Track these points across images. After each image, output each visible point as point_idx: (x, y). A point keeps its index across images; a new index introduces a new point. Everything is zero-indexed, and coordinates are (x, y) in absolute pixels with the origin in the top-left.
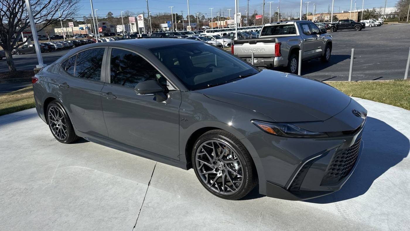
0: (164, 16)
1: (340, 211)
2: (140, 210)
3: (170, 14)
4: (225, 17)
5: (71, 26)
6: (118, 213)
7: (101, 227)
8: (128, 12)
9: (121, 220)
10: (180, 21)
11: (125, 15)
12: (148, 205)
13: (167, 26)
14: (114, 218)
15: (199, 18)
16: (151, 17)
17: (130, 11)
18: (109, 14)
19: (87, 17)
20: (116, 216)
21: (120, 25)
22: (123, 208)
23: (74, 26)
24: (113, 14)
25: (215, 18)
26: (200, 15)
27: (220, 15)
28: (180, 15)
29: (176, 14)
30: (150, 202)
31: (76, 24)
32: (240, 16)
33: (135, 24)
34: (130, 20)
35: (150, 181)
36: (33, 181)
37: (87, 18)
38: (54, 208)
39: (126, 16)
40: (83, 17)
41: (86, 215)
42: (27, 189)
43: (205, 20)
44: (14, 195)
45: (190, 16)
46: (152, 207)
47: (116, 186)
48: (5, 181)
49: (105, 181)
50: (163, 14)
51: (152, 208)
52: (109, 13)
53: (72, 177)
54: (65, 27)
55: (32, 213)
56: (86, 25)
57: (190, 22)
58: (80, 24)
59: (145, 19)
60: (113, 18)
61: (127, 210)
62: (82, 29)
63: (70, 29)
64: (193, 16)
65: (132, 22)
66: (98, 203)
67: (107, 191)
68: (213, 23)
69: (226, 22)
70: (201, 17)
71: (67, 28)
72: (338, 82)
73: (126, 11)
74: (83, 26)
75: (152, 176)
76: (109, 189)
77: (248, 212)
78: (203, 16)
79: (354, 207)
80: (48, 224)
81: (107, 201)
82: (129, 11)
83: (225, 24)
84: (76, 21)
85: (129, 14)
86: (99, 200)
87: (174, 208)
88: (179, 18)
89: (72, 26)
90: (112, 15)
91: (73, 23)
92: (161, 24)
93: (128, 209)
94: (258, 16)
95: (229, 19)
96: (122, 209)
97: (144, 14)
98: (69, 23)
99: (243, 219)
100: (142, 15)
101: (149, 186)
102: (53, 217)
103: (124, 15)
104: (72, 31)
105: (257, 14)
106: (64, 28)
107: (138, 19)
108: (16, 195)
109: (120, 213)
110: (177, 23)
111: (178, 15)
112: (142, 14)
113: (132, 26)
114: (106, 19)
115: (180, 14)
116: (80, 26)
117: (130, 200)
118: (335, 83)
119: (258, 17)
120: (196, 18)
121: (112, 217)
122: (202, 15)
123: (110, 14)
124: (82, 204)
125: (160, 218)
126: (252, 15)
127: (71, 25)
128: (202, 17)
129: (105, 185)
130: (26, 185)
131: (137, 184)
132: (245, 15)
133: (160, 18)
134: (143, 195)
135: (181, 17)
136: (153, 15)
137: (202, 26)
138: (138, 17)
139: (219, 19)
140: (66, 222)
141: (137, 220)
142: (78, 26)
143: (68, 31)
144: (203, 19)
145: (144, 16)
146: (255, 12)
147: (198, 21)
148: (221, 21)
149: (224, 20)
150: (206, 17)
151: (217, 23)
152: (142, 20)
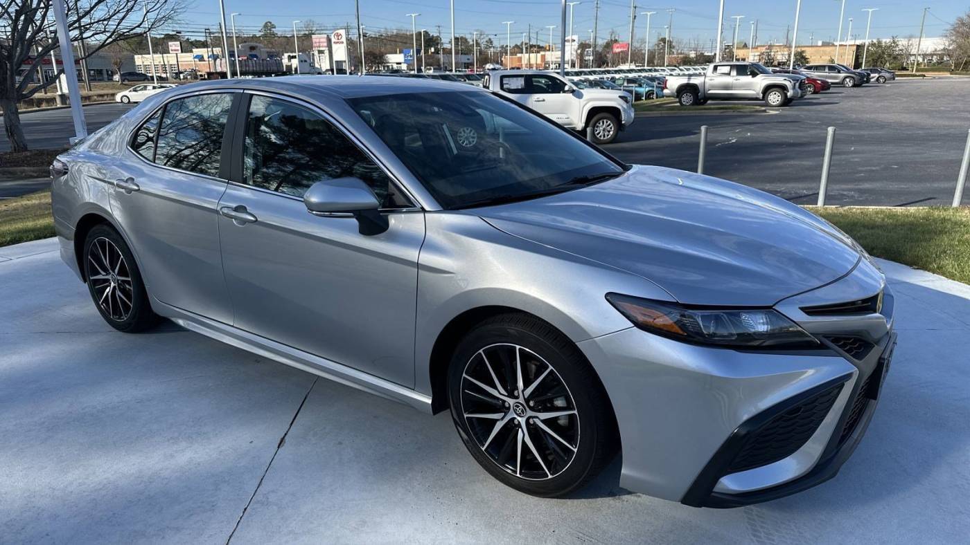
0: (397, 35)
1: (759, 534)
2: (245, 509)
3: (411, 33)
4: (541, 45)
5: (175, 50)
6: (186, 515)
8: (311, 23)
10: (433, 50)
11: (304, 29)
12: (267, 498)
13: (403, 61)
15: (478, 44)
16: (364, 36)
18: (266, 26)
19: (215, 31)
22: (203, 502)
23: (182, 52)
24: (275, 27)
25: (516, 46)
26: (482, 37)
27: (530, 39)
28: (435, 35)
29: (426, 33)
30: (273, 491)
31: (187, 46)
32: (576, 45)
33: (327, 52)
34: (316, 43)
35: (286, 434)
37: (213, 33)
39: (307, 32)
40: (204, 30)
43: (492, 49)
45: (456, 39)
47: (196, 445)
50: (395, 32)
52: (266, 23)
54: (160, 53)
56: (210, 49)
57: (457, 53)
58: (197, 48)
59: (350, 42)
60: (274, 35)
61: (210, 510)
62: (201, 58)
63: (170, 59)
64: (466, 40)
65: (319, 47)
68: (511, 59)
69: (543, 57)
70: (483, 42)
71: (165, 55)
73: (306, 21)
74: (203, 52)
75: (291, 424)
76: (176, 451)
77: (520, 527)
78: (490, 39)
79: (795, 526)
82: (313, 21)
83: (539, 61)
84: (188, 39)
85: (315, 29)
88: (431, 41)
89: (178, 50)
90: (273, 29)
92: (388, 55)
93: (213, 506)
94: (618, 45)
95: (549, 50)
96: (199, 507)
97: (347, 29)
98: (170, 43)
100: (342, 32)
101: (280, 450)
103: (300, 31)
104: (176, 63)
105: (616, 41)
106: (155, 56)
107: (333, 40)
109: (192, 515)
110: (424, 53)
111: (431, 35)
112: (345, 29)
113: (320, 57)
114: (260, 37)
115: (433, 33)
116: (197, 51)
117: (225, 482)
119: (618, 47)
120: (471, 43)
121: (168, 527)
122: (487, 39)
123: (268, 26)
126: (606, 41)
127: (174, 48)
128: (487, 42)
131: (251, 442)
132: (587, 42)
133: (387, 40)
134: (260, 473)
135: (437, 39)
136: (371, 33)
137: (486, 64)
138: (333, 35)
139: (527, 48)
140: (47, 535)
141: (230, 537)
142: (192, 52)
143: (166, 63)
144: (488, 47)
145: (348, 33)
146: (613, 36)
147: (477, 52)
148: (531, 55)
149: (538, 52)
150: (496, 43)
151: (521, 58)
152: (343, 43)
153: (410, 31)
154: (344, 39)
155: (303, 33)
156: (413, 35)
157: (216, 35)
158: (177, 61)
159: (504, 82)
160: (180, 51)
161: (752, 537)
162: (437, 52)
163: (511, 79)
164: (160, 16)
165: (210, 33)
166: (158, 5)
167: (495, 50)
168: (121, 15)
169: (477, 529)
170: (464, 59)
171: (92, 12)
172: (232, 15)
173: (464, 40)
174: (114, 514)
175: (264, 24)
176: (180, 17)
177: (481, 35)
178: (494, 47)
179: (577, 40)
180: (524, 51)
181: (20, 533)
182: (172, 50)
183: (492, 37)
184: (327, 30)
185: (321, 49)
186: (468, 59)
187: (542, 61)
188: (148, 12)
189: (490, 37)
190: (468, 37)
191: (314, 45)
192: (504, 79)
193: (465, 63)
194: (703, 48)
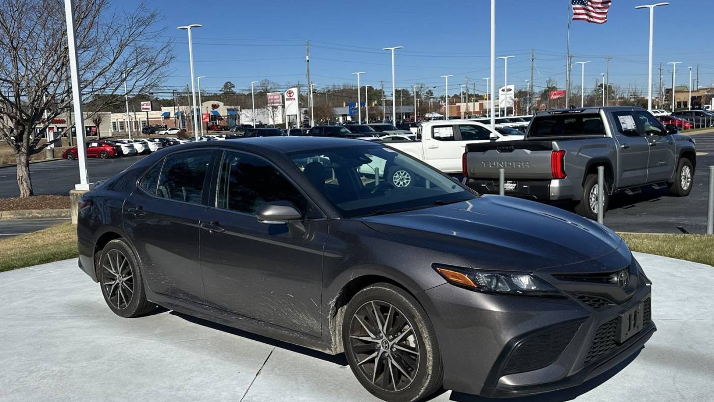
0: (343, 91)
3: (356, 88)
4: (480, 94)
5: (146, 109)
8: (267, 83)
10: (376, 102)
11: (260, 88)
13: (348, 113)
15: (418, 95)
16: (313, 93)
17: (271, 80)
18: (226, 86)
19: (180, 91)
21: (247, 110)
23: (152, 110)
24: (234, 87)
25: (456, 96)
26: (423, 89)
27: (467, 90)
28: (378, 89)
29: (370, 88)
31: (157, 105)
32: (512, 92)
33: (280, 108)
34: (270, 100)
37: (180, 93)
39: (262, 91)
40: (172, 91)
43: (432, 99)
45: (397, 92)
50: (342, 88)
52: (226, 83)
54: (133, 112)
56: (176, 107)
57: (397, 104)
58: (165, 106)
59: (303, 101)
60: (234, 93)
62: (167, 116)
63: (141, 116)
64: (407, 92)
65: (274, 103)
68: (450, 109)
69: (481, 105)
70: (423, 94)
71: (137, 113)
73: (263, 81)
74: (171, 110)
78: (430, 91)
82: (268, 81)
83: (477, 109)
84: (157, 99)
85: (269, 88)
88: (374, 95)
89: (149, 109)
90: (232, 89)
91: (150, 102)
92: (335, 109)
94: (555, 92)
95: (486, 99)
97: (299, 86)
98: (142, 103)
100: (295, 90)
103: (257, 90)
104: (146, 120)
105: (554, 88)
106: (130, 113)
107: (286, 97)
110: (368, 105)
111: (375, 89)
112: (297, 87)
113: (273, 112)
114: (221, 95)
115: (377, 87)
116: (165, 109)
119: (555, 94)
120: (412, 95)
122: (427, 90)
123: (228, 86)
126: (544, 89)
127: (145, 107)
128: (427, 93)
132: (523, 90)
133: (334, 95)
135: (381, 93)
136: (320, 89)
137: (425, 114)
138: (285, 93)
139: (465, 98)
142: (161, 110)
143: (138, 120)
144: (428, 98)
145: (299, 91)
146: (551, 84)
147: (416, 102)
148: (469, 104)
149: (476, 101)
150: (436, 94)
151: (460, 106)
152: (294, 99)
153: (355, 87)
154: (296, 96)
155: (258, 91)
156: (358, 89)
157: (183, 95)
158: (148, 118)
159: (435, 131)
160: (150, 110)
162: (380, 104)
163: (441, 128)
165: (178, 93)
167: (435, 100)
170: (404, 109)
172: (198, 78)
173: (405, 92)
175: (224, 84)
177: (422, 87)
178: (433, 98)
179: (513, 90)
180: (462, 100)
182: (143, 109)
183: (432, 89)
184: (279, 88)
185: (275, 105)
186: (410, 110)
187: (480, 109)
189: (430, 89)
190: (409, 89)
191: (269, 101)
192: (435, 129)
193: (406, 113)
194: (641, 93)
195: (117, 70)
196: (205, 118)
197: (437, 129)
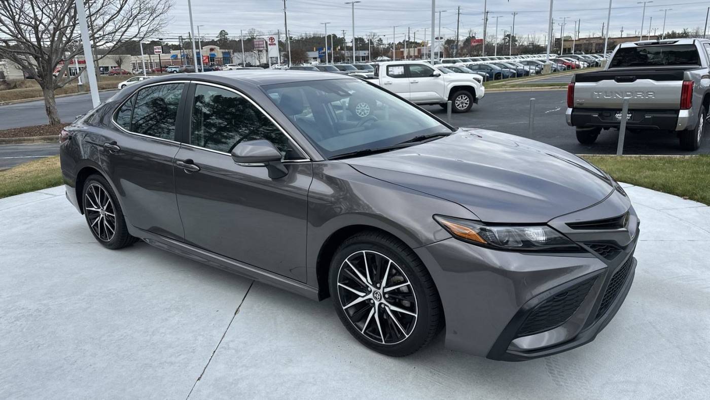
0: (314, 37)
1: (553, 372)
2: (214, 352)
3: (324, 36)
4: (418, 42)
5: (158, 52)
6: (177, 355)
7: (145, 377)
9: (179, 366)
10: (339, 48)
11: (248, 35)
12: (228, 345)
13: (318, 56)
14: (167, 363)
15: (372, 43)
16: (290, 39)
18: (221, 33)
19: (186, 37)
20: (173, 359)
21: (238, 53)
22: (187, 347)
23: (163, 53)
24: (227, 34)
25: (400, 43)
27: (409, 38)
28: (341, 37)
29: (335, 36)
30: (232, 341)
31: (167, 49)
32: (443, 41)
33: (264, 52)
34: (256, 45)
35: (240, 306)
36: (52, 298)
37: (185, 39)
38: (76, 342)
39: (250, 37)
40: (178, 37)
41: (123, 357)
42: (40, 311)
44: (17, 319)
45: (356, 39)
46: (234, 349)
47: (182, 313)
48: (8, 296)
49: (167, 303)
50: (312, 36)
51: (233, 351)
52: (221, 31)
53: (114, 294)
54: (147, 54)
55: (39, 348)
56: (182, 51)
57: (356, 49)
58: (173, 50)
59: (281, 44)
60: (227, 39)
61: (192, 352)
62: (176, 58)
63: (155, 58)
65: (259, 48)
66: (148, 338)
67: (166, 320)
68: (396, 53)
69: (419, 50)
70: (375, 41)
71: (151, 56)
72: (598, 155)
73: (249, 29)
74: (177, 52)
75: (243, 300)
76: (169, 317)
78: (380, 39)
80: (61, 367)
81: (163, 335)
82: (254, 30)
84: (167, 44)
85: (255, 35)
86: (150, 333)
87: (270, 352)
88: (338, 41)
89: (160, 52)
90: (226, 36)
91: (160, 47)
92: (308, 52)
93: (194, 350)
95: (423, 46)
96: (185, 350)
98: (155, 47)
99: (381, 377)
100: (275, 37)
101: (236, 315)
102: (71, 356)
103: (245, 36)
105: (473, 37)
106: (145, 56)
107: (269, 42)
108: (20, 319)
109: (180, 355)
110: (333, 50)
113: (259, 55)
114: (217, 41)
115: (339, 35)
116: (173, 52)
117: (201, 335)
118: (591, 158)
119: (475, 42)
120: (367, 42)
121: (165, 362)
122: (378, 39)
123: (223, 33)
124: (122, 337)
125: (244, 368)
126: (465, 38)
127: (157, 51)
129: (164, 310)
130: (39, 304)
131: (217, 311)
132: (451, 39)
133: (306, 42)
134: (224, 330)
135: (343, 40)
136: (294, 36)
137: (377, 57)
138: (268, 39)
139: (407, 45)
140: (91, 365)
141: (205, 368)
142: (170, 53)
143: (152, 61)
144: (379, 45)
145: (279, 38)
146: (471, 34)
147: (371, 48)
148: (410, 49)
149: (415, 47)
150: (385, 42)
151: (403, 51)
152: (275, 44)
153: (323, 34)
154: (276, 42)
155: (247, 38)
157: (187, 40)
158: (160, 60)
159: (389, 70)
161: (549, 374)
162: (342, 49)
163: (394, 67)
164: (150, 29)
165: (182, 39)
166: (149, 22)
167: (384, 47)
168: (123, 29)
169: (364, 365)
170: (362, 54)
171: (104, 28)
173: (361, 40)
174: (131, 354)
175: (220, 31)
176: (163, 29)
177: (374, 36)
179: (444, 38)
180: (405, 47)
181: (74, 365)
182: (156, 52)
184: (263, 35)
186: (365, 54)
187: (419, 54)
188: (142, 26)
190: (364, 37)
191: (255, 46)
192: (389, 68)
193: (362, 57)
194: (538, 41)
195: (124, 17)
196: (205, 59)
197: (392, 68)
